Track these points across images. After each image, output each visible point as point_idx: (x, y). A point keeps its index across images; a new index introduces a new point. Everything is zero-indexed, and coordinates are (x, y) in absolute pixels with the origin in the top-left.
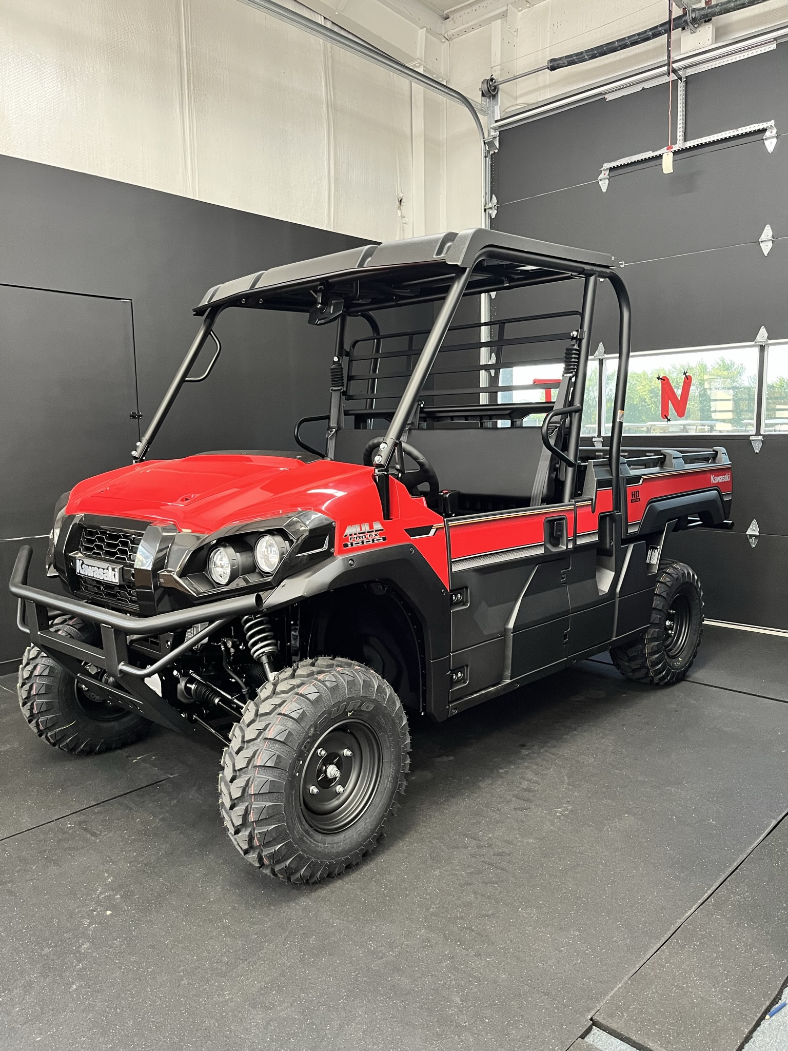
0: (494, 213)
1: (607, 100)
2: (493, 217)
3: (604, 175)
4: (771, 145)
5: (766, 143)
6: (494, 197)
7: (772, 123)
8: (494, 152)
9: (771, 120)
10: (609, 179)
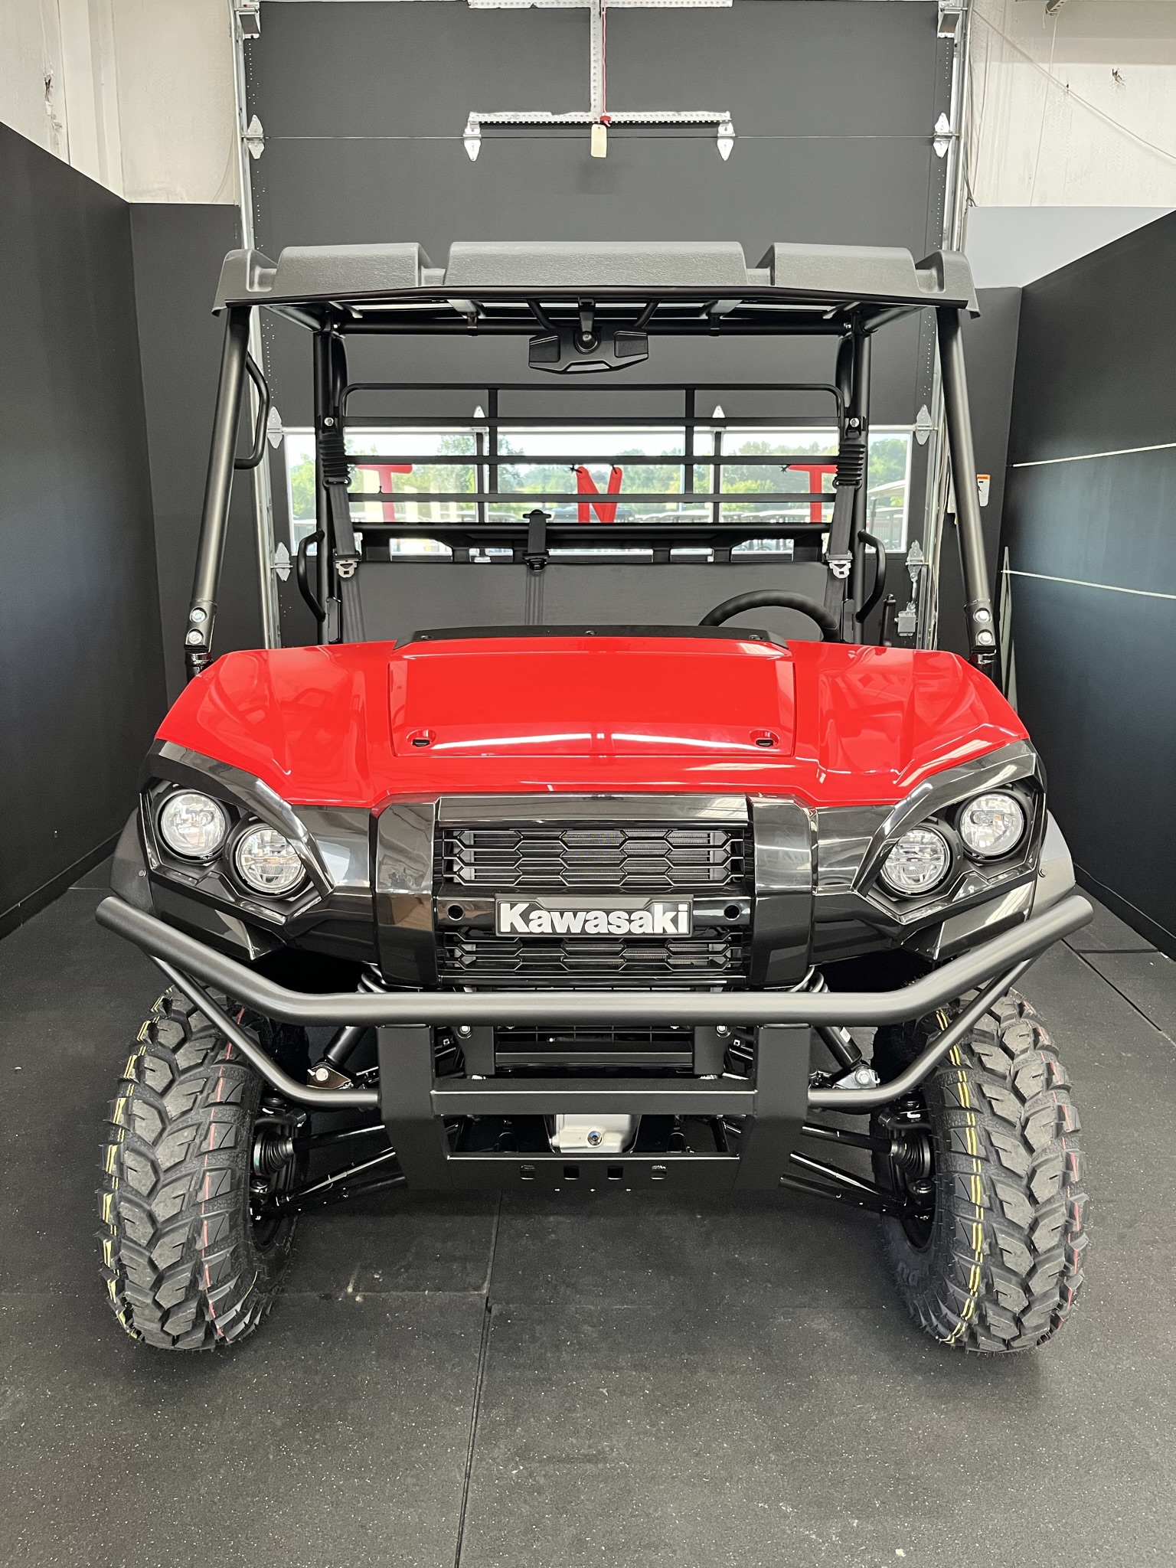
0: (257, 150)
1: (470, 7)
2: (257, 156)
3: (472, 131)
4: (725, 148)
5: (720, 142)
6: (255, 118)
7: (727, 116)
8: (252, 37)
9: (725, 112)
10: (481, 139)
